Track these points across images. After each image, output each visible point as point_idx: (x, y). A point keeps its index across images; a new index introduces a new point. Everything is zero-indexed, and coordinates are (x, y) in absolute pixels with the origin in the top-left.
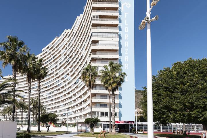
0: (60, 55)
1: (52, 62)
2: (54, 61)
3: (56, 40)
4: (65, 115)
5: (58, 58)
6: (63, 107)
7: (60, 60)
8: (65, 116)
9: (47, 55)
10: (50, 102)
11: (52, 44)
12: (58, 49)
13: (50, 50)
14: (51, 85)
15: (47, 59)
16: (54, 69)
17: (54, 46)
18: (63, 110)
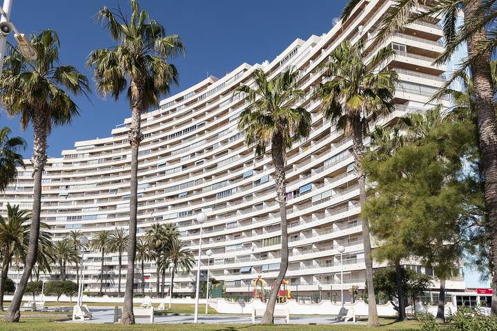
0: (226, 121)
1: (195, 135)
2: (201, 133)
3: (210, 84)
4: (250, 270)
5: (216, 126)
6: (237, 250)
7: (226, 133)
8: (249, 272)
9: (178, 117)
10: (188, 235)
11: (196, 91)
12: (217, 107)
13: (187, 105)
14: (190, 193)
15: (177, 126)
16: (201, 152)
17: (201, 97)
18: (238, 257)
